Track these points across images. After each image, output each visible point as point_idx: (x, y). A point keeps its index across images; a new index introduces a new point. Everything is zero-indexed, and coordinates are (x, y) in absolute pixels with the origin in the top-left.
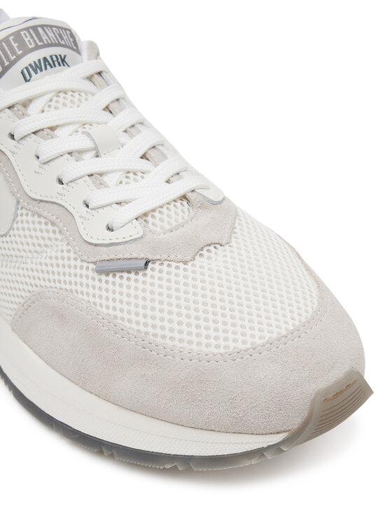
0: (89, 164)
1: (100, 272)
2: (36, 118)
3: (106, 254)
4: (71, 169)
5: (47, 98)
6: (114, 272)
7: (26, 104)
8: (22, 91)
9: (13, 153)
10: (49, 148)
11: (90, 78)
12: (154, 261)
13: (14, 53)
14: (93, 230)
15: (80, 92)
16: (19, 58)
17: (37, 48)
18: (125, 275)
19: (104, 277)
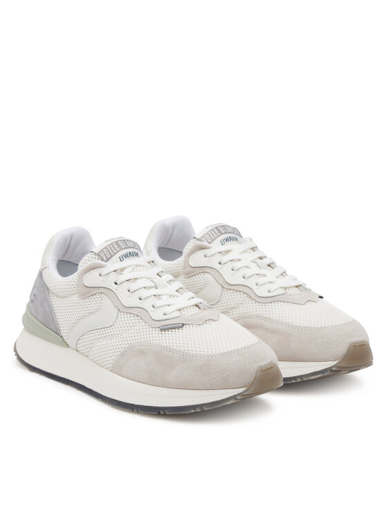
0: (153, 291)
1: (162, 330)
2: (127, 275)
3: (163, 323)
4: (145, 293)
5: (132, 268)
6: (168, 329)
7: (122, 270)
8: (119, 265)
9: (116, 290)
10: (133, 286)
11: (149, 263)
12: (186, 325)
13: (116, 250)
14: (157, 315)
15: (146, 266)
16: (118, 252)
17: (126, 248)
18: (173, 330)
19: (163, 332)
